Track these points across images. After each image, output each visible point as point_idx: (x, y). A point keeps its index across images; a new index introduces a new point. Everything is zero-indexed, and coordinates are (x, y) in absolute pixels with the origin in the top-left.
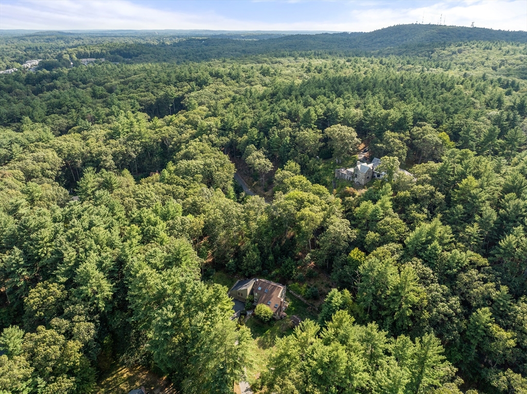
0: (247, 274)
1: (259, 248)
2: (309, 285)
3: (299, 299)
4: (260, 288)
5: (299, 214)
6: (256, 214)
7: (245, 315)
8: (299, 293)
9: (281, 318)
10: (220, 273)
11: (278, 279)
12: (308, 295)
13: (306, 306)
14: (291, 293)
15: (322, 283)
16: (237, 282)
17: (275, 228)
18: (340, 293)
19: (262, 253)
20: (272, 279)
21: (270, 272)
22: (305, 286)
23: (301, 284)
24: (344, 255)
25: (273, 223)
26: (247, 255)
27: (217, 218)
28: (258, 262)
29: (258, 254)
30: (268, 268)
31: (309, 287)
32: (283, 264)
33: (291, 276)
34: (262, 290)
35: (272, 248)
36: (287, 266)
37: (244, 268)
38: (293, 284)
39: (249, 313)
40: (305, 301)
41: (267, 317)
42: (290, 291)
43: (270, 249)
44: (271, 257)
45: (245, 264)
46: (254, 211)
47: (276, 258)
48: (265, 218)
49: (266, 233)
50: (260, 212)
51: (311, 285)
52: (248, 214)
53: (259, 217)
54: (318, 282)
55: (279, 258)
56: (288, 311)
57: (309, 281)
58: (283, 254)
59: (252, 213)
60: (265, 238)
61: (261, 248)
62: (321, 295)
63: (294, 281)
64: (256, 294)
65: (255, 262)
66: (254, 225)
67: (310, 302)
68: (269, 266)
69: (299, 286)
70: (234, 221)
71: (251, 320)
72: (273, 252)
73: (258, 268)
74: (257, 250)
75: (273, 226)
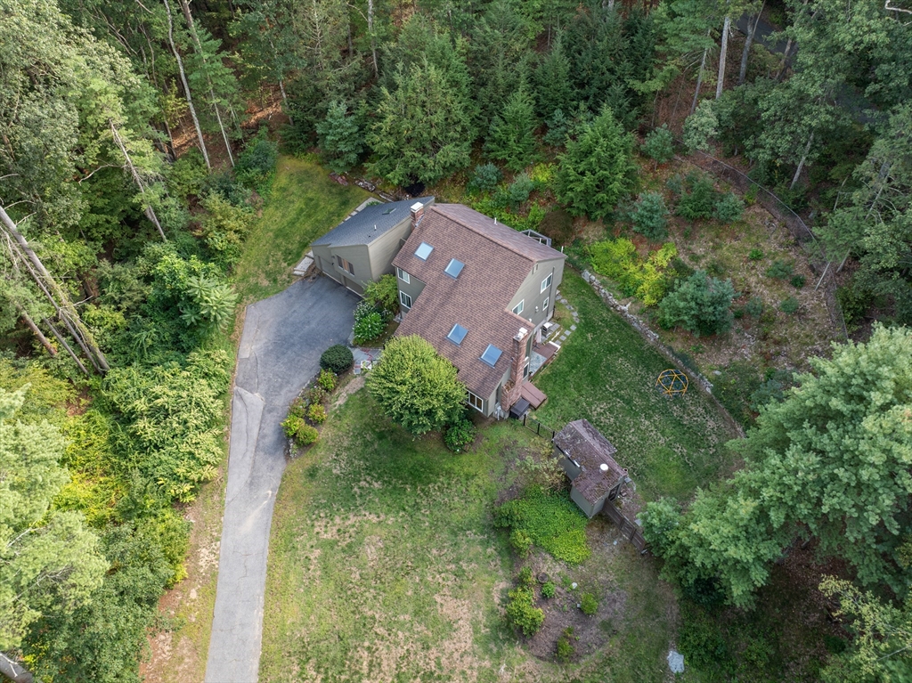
0: (396, 176)
2: (684, 259)
3: (621, 322)
4: (424, 251)
7: (345, 369)
8: (628, 292)
9: (513, 416)
10: (302, 163)
11: (538, 210)
12: (677, 312)
13: (651, 360)
14: (588, 286)
15: (757, 257)
16: (362, 207)
20: (510, 209)
21: (506, 175)
22: (662, 257)
23: (644, 249)
28: (449, 122)
30: (502, 155)
31: (680, 269)
32: (570, 145)
34: (432, 256)
37: (383, 144)
38: (608, 245)
39: (366, 362)
40: (653, 336)
42: (587, 275)
44: (518, 103)
51: (695, 258)
54: (732, 250)
55: (559, 114)
56: (554, 378)
57: (688, 237)
62: (738, 316)
63: (612, 227)
64: (407, 278)
67: (678, 346)
68: (504, 145)
69: (634, 257)
71: (364, 400)
73: (451, 153)
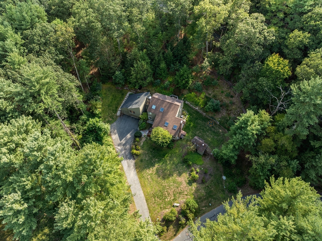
1: (148, 55)
2: (207, 95)
3: (197, 112)
4: (154, 107)
5: (197, 9)
6: (141, 13)
7: (140, 136)
8: (197, 105)
9: (181, 138)
10: (108, 85)
11: (172, 88)
12: (209, 109)
13: (205, 119)
14: (187, 105)
15: (223, 92)
16: (128, 95)
17: (165, 28)
18: (256, 116)
19: (152, 60)
21: (162, 81)
22: (202, 96)
23: (198, 94)
24: (258, 63)
25: (162, 21)
26: (135, 66)
27: (90, 22)
28: (148, 72)
29: (147, 63)
30: (161, 77)
31: (207, 98)
33: (187, 86)
34: (156, 108)
35: (163, 54)
36: (183, 75)
38: (190, 94)
39: (144, 134)
40: (204, 114)
41: (166, 142)
42: (187, 103)
43: (161, 55)
44: (163, 65)
45: (133, 77)
46: (139, 8)
47: (168, 66)
48: (151, 16)
49: (155, 35)
50: (145, 9)
51: (210, 94)
52: (131, 12)
53: (145, 16)
54: (217, 91)
55: (172, 65)
56: (187, 128)
57: (207, 90)
58: (177, 60)
59: (135, 11)
60: (154, 42)
61: (150, 55)
62: (221, 106)
63: (190, 91)
64: (151, 113)
65: (145, 73)
66: (139, 27)
67: (210, 115)
68: (161, 75)
69: (196, 96)
70: (114, 24)
71: (147, 142)
72: (165, 59)
73: (149, 79)
74: (147, 58)
75: (162, 25)
